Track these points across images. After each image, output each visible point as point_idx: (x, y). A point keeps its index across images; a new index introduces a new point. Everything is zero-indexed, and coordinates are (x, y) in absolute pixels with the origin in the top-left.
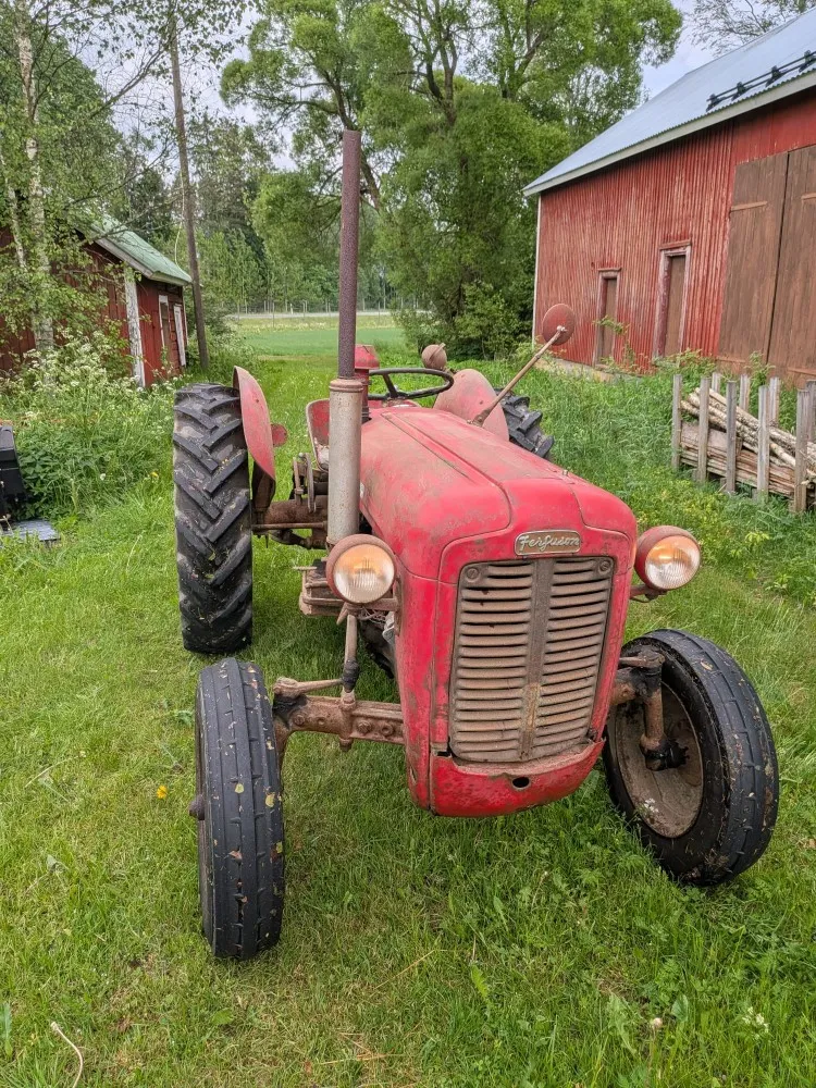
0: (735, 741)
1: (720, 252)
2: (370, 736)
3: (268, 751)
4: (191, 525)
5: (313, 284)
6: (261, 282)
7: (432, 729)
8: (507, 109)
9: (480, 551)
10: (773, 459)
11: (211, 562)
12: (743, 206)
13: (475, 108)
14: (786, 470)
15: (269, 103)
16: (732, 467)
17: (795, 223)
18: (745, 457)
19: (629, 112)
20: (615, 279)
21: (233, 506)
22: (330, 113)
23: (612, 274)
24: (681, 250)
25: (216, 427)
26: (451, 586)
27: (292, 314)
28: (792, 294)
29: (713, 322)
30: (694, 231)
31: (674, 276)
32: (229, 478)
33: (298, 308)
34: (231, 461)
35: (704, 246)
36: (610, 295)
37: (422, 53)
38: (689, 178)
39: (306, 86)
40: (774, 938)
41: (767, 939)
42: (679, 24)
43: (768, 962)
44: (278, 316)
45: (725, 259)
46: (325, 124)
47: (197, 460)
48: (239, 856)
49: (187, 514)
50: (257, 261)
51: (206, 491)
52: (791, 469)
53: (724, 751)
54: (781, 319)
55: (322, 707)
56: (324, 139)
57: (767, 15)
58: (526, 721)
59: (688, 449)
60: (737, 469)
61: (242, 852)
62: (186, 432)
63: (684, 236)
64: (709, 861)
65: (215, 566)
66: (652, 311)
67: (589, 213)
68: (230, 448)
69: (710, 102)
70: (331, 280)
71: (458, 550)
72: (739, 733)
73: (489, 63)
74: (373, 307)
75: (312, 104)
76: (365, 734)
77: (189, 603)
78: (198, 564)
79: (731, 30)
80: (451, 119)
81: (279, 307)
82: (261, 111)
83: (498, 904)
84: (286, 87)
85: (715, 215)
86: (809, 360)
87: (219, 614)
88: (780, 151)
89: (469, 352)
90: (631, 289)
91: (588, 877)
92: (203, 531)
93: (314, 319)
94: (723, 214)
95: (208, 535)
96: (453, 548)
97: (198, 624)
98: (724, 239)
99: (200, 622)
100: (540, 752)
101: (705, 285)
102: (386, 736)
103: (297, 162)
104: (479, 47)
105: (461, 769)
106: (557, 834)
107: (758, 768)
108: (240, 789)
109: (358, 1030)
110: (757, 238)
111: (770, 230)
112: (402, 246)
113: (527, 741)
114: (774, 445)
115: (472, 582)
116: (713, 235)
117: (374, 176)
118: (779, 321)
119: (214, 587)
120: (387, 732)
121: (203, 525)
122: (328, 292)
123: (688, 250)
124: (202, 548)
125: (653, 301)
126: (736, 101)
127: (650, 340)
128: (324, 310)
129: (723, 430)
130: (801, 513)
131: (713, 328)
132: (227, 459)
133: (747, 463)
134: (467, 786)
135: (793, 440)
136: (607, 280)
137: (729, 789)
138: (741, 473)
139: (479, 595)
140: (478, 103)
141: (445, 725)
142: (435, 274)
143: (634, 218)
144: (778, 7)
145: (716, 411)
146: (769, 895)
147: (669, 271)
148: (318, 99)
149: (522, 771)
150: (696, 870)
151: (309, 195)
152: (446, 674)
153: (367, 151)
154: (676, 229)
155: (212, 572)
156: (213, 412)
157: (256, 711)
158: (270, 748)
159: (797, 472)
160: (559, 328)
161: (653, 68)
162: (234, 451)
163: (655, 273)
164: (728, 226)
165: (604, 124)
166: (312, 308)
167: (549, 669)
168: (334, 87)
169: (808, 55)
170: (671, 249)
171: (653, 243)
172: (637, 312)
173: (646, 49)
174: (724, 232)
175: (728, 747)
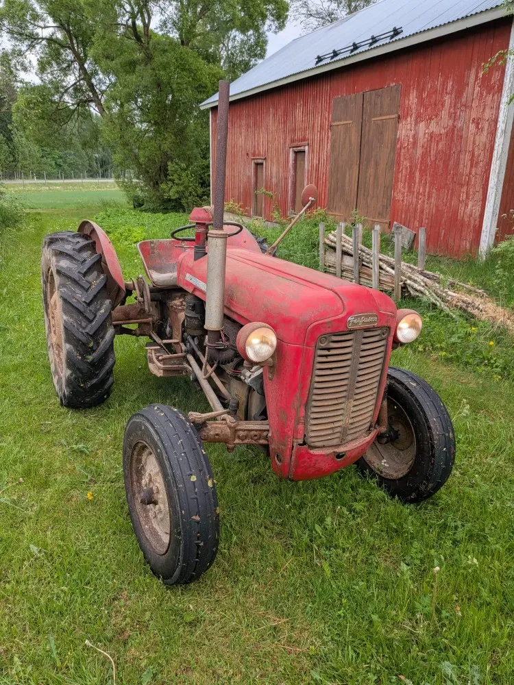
0: (434, 421)
1: (325, 150)
2: (246, 441)
3: (203, 455)
4: (75, 324)
5: (49, 160)
6: (12, 159)
7: (296, 431)
8: (187, 53)
9: (329, 327)
10: (381, 271)
11: (90, 348)
12: (338, 123)
13: (165, 51)
14: (388, 277)
15: (19, 37)
16: (357, 276)
17: (369, 135)
18: (365, 270)
19: (260, 61)
20: (262, 164)
21: (102, 311)
22: (63, 47)
23: (260, 161)
24: (302, 148)
25: (85, 260)
26: (312, 349)
27: (36, 181)
28: (368, 175)
29: (323, 191)
30: (309, 136)
31: (298, 162)
32: (98, 293)
33: (40, 176)
34: (98, 281)
35: (316, 146)
36: (259, 174)
37: (129, 12)
38: (305, 104)
39: (46, 27)
40: (459, 523)
41: (456, 524)
42: (287, 10)
43: (460, 534)
44: (27, 182)
45: (329, 154)
46: (59, 54)
47: (75, 282)
48: (197, 518)
49: (72, 317)
50: (7, 144)
51: (84, 302)
52: (392, 276)
53: (429, 428)
54: (363, 190)
55: (216, 427)
56: (58, 64)
57: (331, 8)
58: (346, 420)
59: (330, 266)
60: (360, 277)
61: (199, 516)
62: (64, 263)
63: (304, 139)
64: (422, 488)
65: (93, 350)
66: (286, 184)
67: (244, 122)
68: (95, 273)
69: (317, 60)
70: (61, 158)
71: (317, 328)
72: (436, 418)
73: (174, 23)
74: (92, 176)
75: (51, 40)
76: (242, 440)
77: (74, 376)
78: (81, 350)
79: (311, 15)
80: (149, 58)
81: (26, 176)
82: (13, 42)
83: (318, 528)
84: (31, 27)
85: (322, 127)
86: (379, 214)
87: (94, 381)
88: (358, 92)
89: (169, 208)
90: (272, 170)
91: (358, 506)
92: (84, 328)
93: (50, 184)
94: (327, 127)
95: (87, 331)
96: (314, 327)
97: (80, 389)
98: (327, 143)
99: (82, 387)
100: (350, 438)
101: (317, 170)
102: (255, 440)
103: (41, 78)
104: (168, 12)
105: (312, 452)
106: (333, 487)
107: (447, 435)
108: (194, 478)
109: (267, 609)
110: (347, 141)
111: (355, 138)
112: (121, 138)
113: (344, 432)
114: (381, 263)
115: (323, 345)
116: (321, 140)
117: (97, 91)
118: (361, 192)
119: (92, 364)
120: (256, 438)
121: (84, 324)
122: (60, 166)
123: (307, 148)
124: (83, 339)
125: (286, 178)
126: (333, 60)
127: (286, 202)
128: (58, 178)
129: (351, 255)
130: (400, 300)
131: (323, 195)
132: (96, 281)
133: (366, 274)
134: (314, 462)
135: (392, 260)
136: (257, 164)
137: (434, 448)
138: (362, 280)
139: (326, 352)
140: (166, 48)
141: (303, 428)
142: (145, 157)
143: (272, 127)
144: (336, 4)
145: (345, 244)
146: (450, 502)
147: (295, 160)
148: (54, 37)
149: (341, 450)
150: (414, 494)
151: (52, 102)
152: (306, 399)
153: (92, 74)
154: (299, 135)
155: (90, 355)
156: (81, 250)
157: (190, 433)
158: (204, 453)
159: (396, 277)
160: (310, 198)
161: (273, 34)
162: (98, 276)
163: (287, 162)
164: (330, 135)
165: (246, 67)
166: (50, 176)
167: (357, 391)
168: (65, 29)
169: (373, 38)
170: (296, 147)
171: (285, 143)
172: (277, 185)
173: (268, 22)
174: (328, 138)
175: (432, 425)
